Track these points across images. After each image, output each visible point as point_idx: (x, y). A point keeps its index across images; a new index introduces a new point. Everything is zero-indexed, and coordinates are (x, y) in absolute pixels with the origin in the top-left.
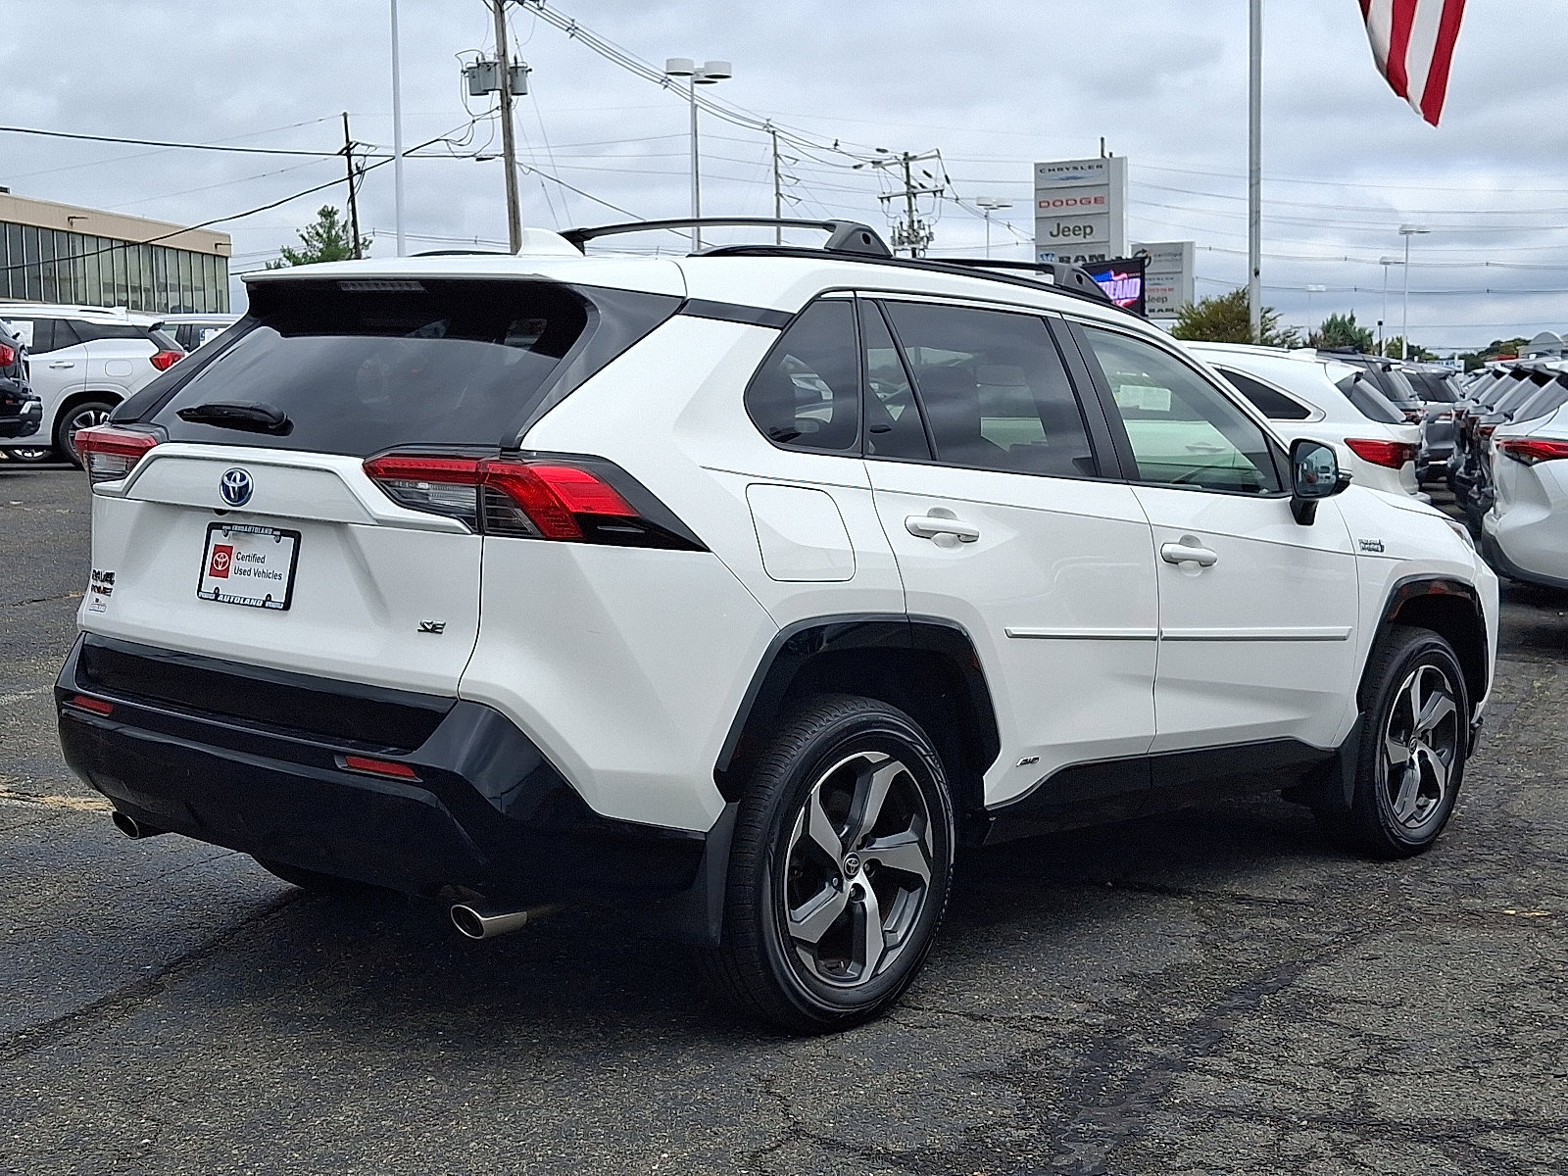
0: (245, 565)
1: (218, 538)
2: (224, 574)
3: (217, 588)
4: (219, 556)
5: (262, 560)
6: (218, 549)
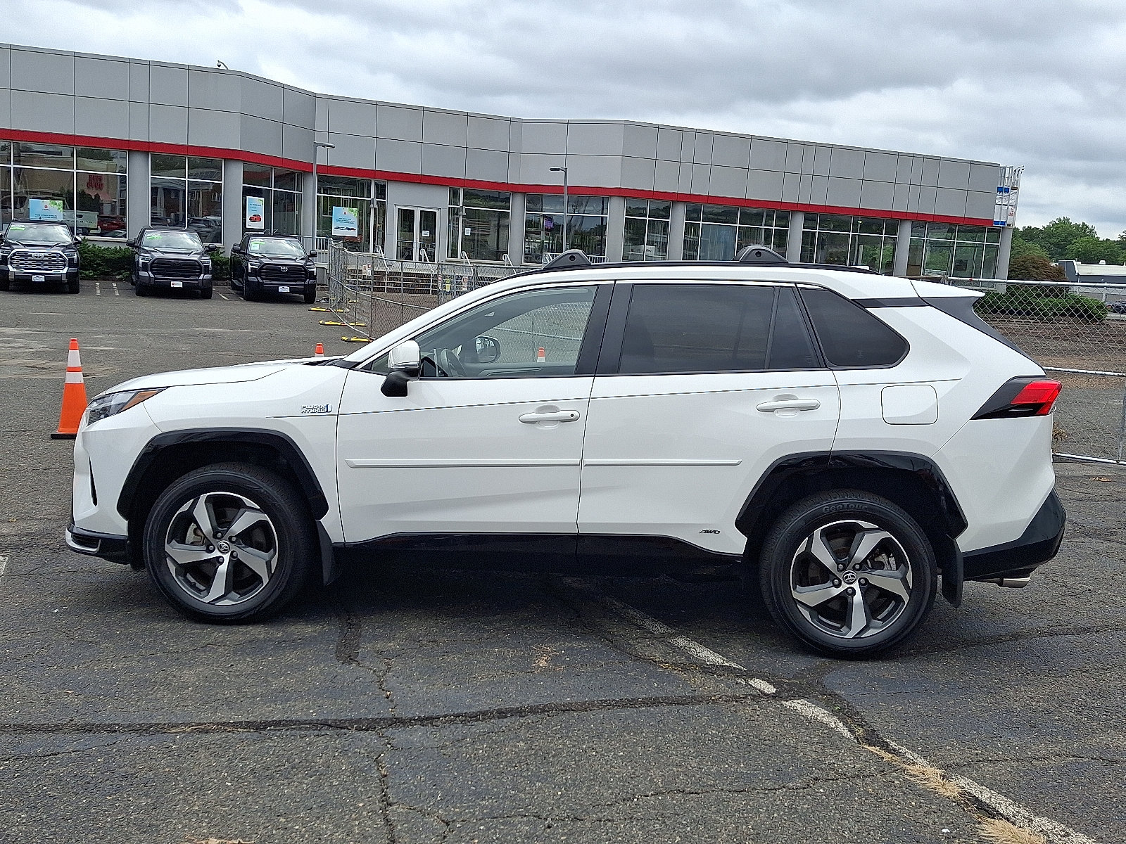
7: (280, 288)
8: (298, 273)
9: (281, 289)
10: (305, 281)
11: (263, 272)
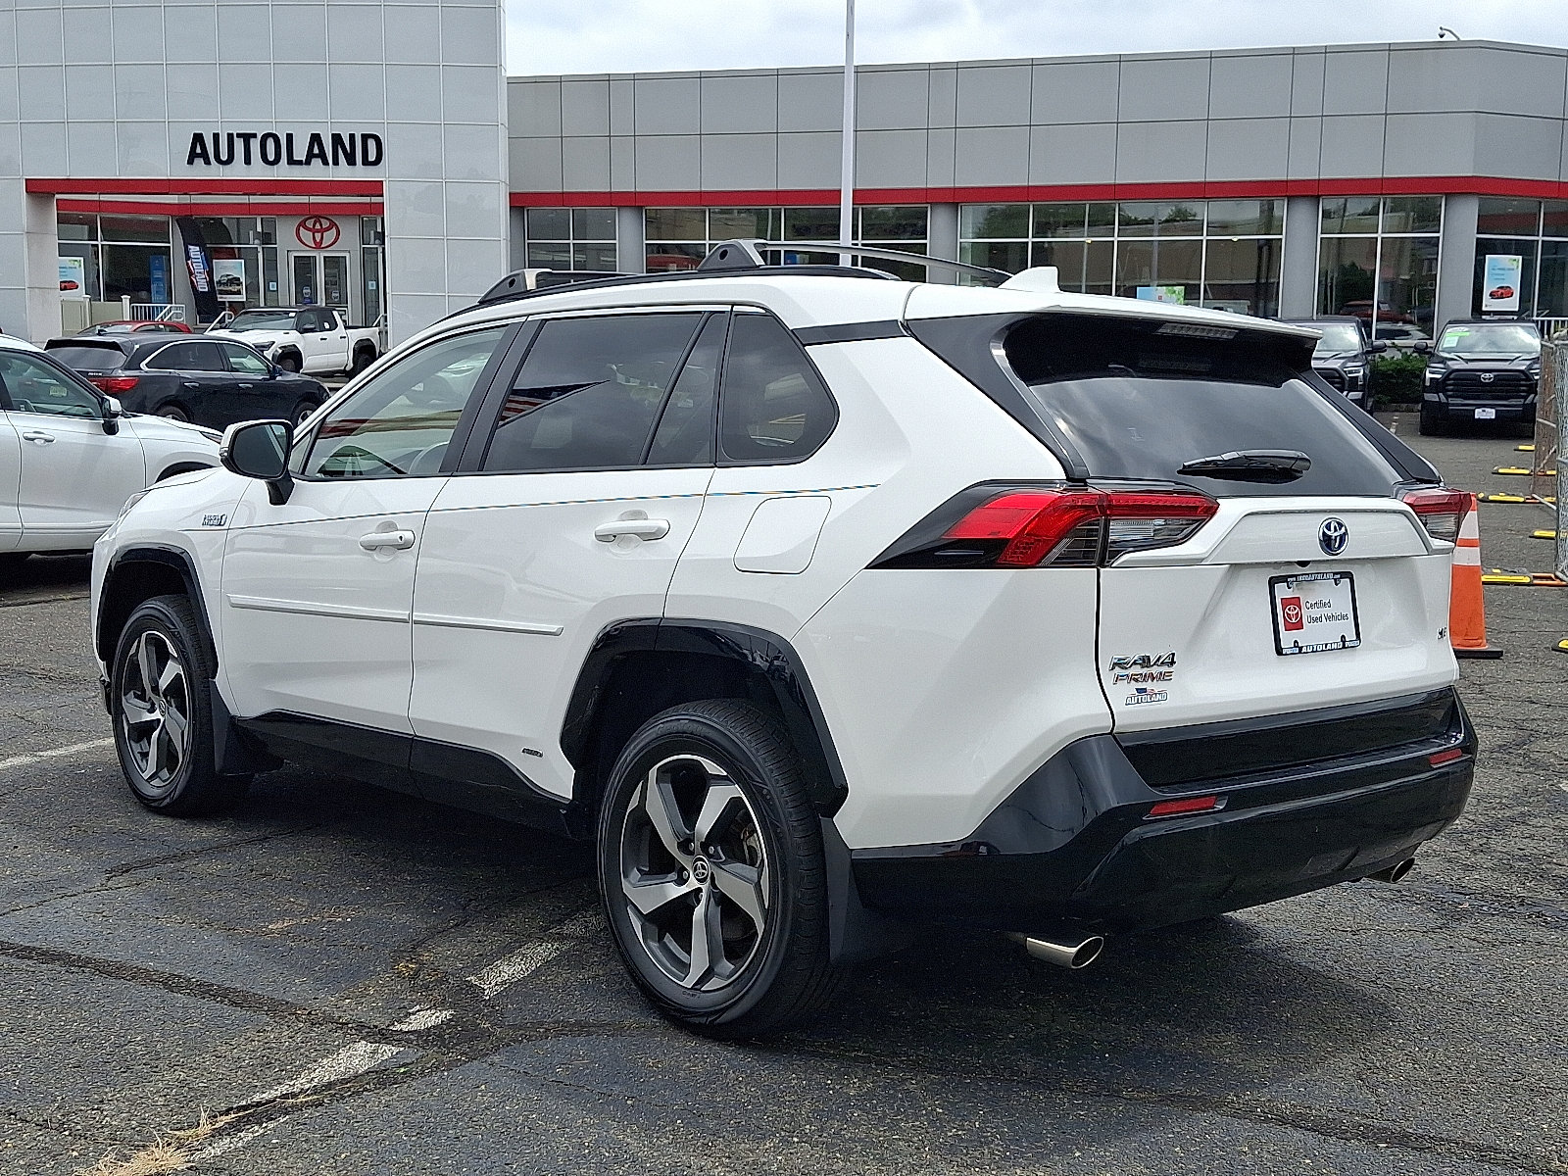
0: (1316, 612)
1: (1282, 592)
2: (1299, 626)
3: (1296, 642)
4: (1289, 609)
5: (1327, 605)
6: (1286, 602)
7: (1477, 410)
8: (1514, 385)
9: (1479, 414)
10: (1525, 398)
11: (1450, 385)
